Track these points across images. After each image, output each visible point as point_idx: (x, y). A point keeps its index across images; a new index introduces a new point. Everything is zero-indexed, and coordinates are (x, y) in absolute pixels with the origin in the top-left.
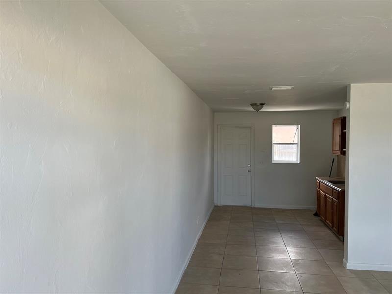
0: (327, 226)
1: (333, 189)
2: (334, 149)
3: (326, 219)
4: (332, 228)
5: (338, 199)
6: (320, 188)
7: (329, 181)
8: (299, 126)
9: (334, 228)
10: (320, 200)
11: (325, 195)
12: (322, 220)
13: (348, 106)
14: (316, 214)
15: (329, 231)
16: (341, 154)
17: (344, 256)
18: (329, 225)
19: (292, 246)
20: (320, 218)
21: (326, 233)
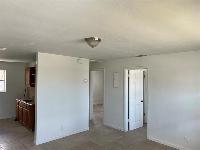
0: (23, 125)
1: (27, 105)
2: (26, 84)
3: (23, 121)
4: (26, 125)
5: (30, 110)
6: (19, 105)
7: (24, 101)
8: (5, 70)
9: (28, 125)
10: (18, 111)
11: (22, 108)
12: (20, 123)
13: (36, 63)
14: (16, 120)
15: (24, 128)
16: (30, 86)
17: (34, 139)
18: (24, 124)
19: (4, 142)
20: (19, 121)
21: (23, 129)
